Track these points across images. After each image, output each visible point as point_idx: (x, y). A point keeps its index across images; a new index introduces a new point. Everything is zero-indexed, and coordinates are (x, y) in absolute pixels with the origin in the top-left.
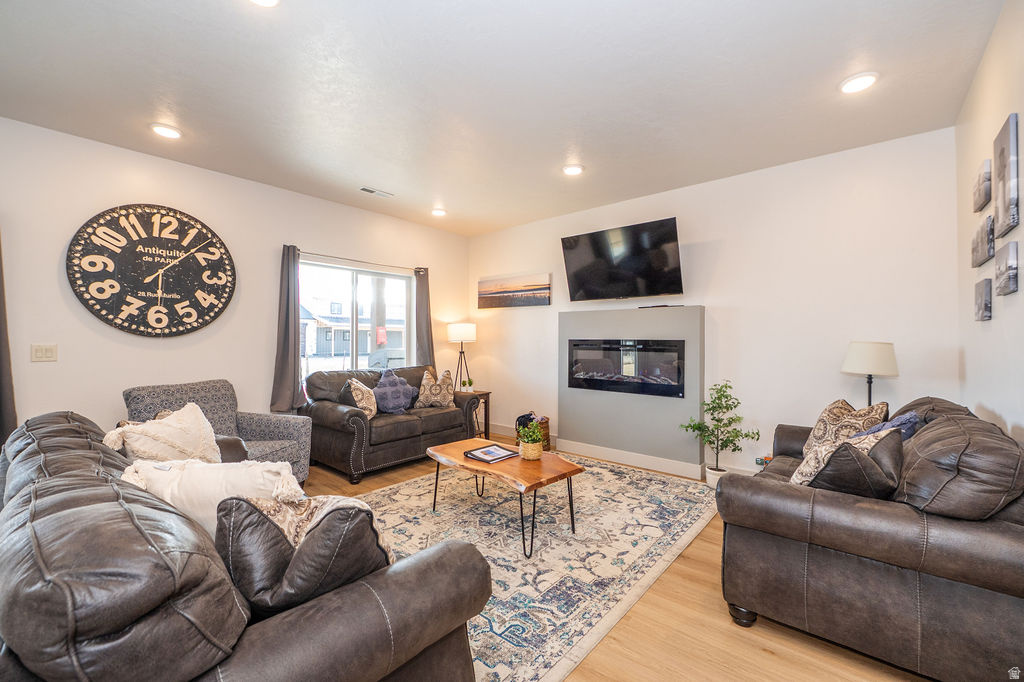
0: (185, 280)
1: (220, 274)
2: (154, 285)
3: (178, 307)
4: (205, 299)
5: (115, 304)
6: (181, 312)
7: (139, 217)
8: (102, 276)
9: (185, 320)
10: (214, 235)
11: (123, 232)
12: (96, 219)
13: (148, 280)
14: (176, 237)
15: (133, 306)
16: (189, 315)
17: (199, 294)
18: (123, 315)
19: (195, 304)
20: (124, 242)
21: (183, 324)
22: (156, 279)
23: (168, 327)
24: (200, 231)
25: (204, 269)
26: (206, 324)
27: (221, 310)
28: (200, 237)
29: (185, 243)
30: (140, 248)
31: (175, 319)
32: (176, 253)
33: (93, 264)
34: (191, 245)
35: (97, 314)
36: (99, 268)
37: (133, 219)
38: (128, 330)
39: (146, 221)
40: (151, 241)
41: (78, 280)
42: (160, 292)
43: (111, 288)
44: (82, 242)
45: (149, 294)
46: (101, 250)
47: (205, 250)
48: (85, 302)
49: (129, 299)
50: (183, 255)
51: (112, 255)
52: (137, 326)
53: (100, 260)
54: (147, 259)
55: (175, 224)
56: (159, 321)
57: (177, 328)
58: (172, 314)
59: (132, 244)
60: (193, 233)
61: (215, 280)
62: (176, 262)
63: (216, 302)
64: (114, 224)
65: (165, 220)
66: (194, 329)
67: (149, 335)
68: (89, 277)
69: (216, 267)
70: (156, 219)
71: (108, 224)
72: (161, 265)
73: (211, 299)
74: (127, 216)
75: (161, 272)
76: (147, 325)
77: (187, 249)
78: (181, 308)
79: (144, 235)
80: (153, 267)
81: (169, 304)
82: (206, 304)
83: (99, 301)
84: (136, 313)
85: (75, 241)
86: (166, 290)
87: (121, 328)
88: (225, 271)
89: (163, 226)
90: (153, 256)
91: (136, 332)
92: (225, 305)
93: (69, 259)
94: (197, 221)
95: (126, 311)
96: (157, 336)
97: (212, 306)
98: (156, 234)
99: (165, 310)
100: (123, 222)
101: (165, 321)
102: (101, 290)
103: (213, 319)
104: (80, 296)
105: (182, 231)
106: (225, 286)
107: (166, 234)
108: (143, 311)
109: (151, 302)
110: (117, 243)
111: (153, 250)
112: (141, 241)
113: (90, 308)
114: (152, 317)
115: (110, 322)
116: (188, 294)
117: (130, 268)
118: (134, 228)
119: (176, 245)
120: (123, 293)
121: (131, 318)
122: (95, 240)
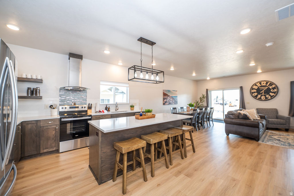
0: (268, 91)
1: (275, 90)
2: (262, 93)
4: (272, 94)
5: (256, 96)
6: (267, 97)
8: (255, 92)
9: (268, 98)
10: (273, 83)
11: (257, 86)
12: (253, 85)
13: (261, 92)
14: (266, 85)
15: (259, 96)
16: (269, 97)
17: (271, 94)
18: (258, 98)
19: (270, 95)
20: (257, 87)
22: (262, 92)
23: (265, 99)
25: (271, 89)
26: (272, 98)
27: (275, 96)
28: (270, 84)
29: (267, 85)
30: (260, 88)
31: (266, 98)
32: (266, 87)
34: (269, 85)
35: (254, 98)
36: (254, 92)
37: (259, 84)
39: (260, 83)
41: (252, 93)
42: (263, 94)
43: (256, 94)
44: (252, 89)
45: (261, 94)
46: (254, 89)
47: (271, 86)
48: (252, 96)
49: (258, 95)
51: (256, 89)
52: (260, 99)
54: (261, 89)
55: (265, 83)
56: (263, 98)
57: (266, 99)
58: (266, 97)
59: (259, 87)
60: (269, 84)
61: (274, 91)
62: (266, 89)
63: (274, 95)
64: (256, 85)
66: (270, 99)
68: (253, 93)
69: (274, 88)
72: (263, 90)
73: (273, 94)
75: (263, 91)
77: (267, 86)
78: (267, 96)
80: (262, 90)
81: (265, 95)
82: (272, 95)
83: (254, 96)
86: (264, 93)
87: (257, 99)
88: (276, 89)
89: (263, 83)
91: (260, 100)
92: (276, 95)
93: (250, 91)
94: (269, 81)
95: (258, 97)
96: (263, 101)
97: (273, 95)
98: (262, 85)
99: (264, 97)
100: (257, 84)
101: (265, 98)
103: (274, 97)
104: (252, 95)
105: (267, 84)
106: (276, 92)
107: (264, 85)
108: (261, 97)
109: (262, 95)
112: (260, 87)
113: (253, 97)
114: (262, 98)
115: (256, 99)
116: (268, 94)
117: (259, 91)
118: (259, 85)
119: (266, 86)
120: (258, 94)
121: (259, 98)
122: (253, 88)
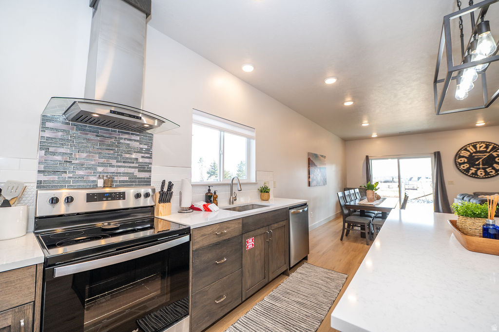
0: (490, 161)
2: (479, 164)
3: (487, 170)
4: (497, 167)
5: (468, 170)
6: (489, 171)
7: (473, 146)
8: (464, 163)
9: (491, 173)
11: (468, 151)
12: (461, 149)
13: (477, 163)
14: (485, 149)
15: (473, 170)
16: (492, 172)
17: (495, 165)
18: (470, 173)
19: (494, 168)
20: (469, 153)
21: (490, 175)
22: (479, 162)
23: (484, 176)
24: (494, 146)
25: (496, 157)
26: (498, 174)
28: (494, 148)
29: (488, 150)
30: (474, 154)
31: (487, 173)
32: (486, 154)
33: (461, 160)
34: (491, 151)
35: (463, 173)
36: (463, 161)
37: (471, 147)
38: (472, 177)
39: (475, 147)
40: (477, 152)
41: (457, 165)
42: (481, 166)
43: (466, 166)
44: (458, 156)
45: (478, 167)
46: (463, 157)
47: (496, 151)
48: (460, 170)
49: (472, 168)
50: (488, 154)
51: (466, 157)
52: (475, 176)
53: (463, 160)
54: (476, 157)
55: (484, 146)
56: (481, 174)
57: (487, 176)
58: (486, 172)
59: (471, 154)
60: (491, 147)
62: (486, 156)
64: (466, 150)
65: (481, 145)
66: (494, 176)
67: (478, 178)
68: (460, 164)
70: (478, 146)
71: (464, 150)
72: (481, 158)
74: (469, 147)
75: (481, 160)
76: (478, 176)
77: (489, 152)
78: (488, 170)
79: (475, 151)
80: (478, 159)
81: (484, 169)
83: (464, 170)
84: (474, 172)
85: (456, 155)
86: (483, 165)
87: (469, 176)
89: (480, 147)
90: (478, 156)
91: (474, 177)
93: (455, 160)
94: (492, 143)
95: (471, 172)
96: (481, 178)
98: (478, 150)
99: (483, 171)
100: (468, 148)
101: (484, 174)
102: (464, 167)
104: (458, 168)
105: (487, 147)
107: (482, 149)
108: (476, 171)
109: (479, 169)
110: (467, 154)
111: (478, 154)
112: (474, 153)
113: (461, 171)
114: (479, 173)
115: (467, 175)
116: (491, 166)
117: (471, 160)
118: (471, 149)
119: (485, 152)
120: (470, 167)
121: (472, 174)
122: (461, 154)
